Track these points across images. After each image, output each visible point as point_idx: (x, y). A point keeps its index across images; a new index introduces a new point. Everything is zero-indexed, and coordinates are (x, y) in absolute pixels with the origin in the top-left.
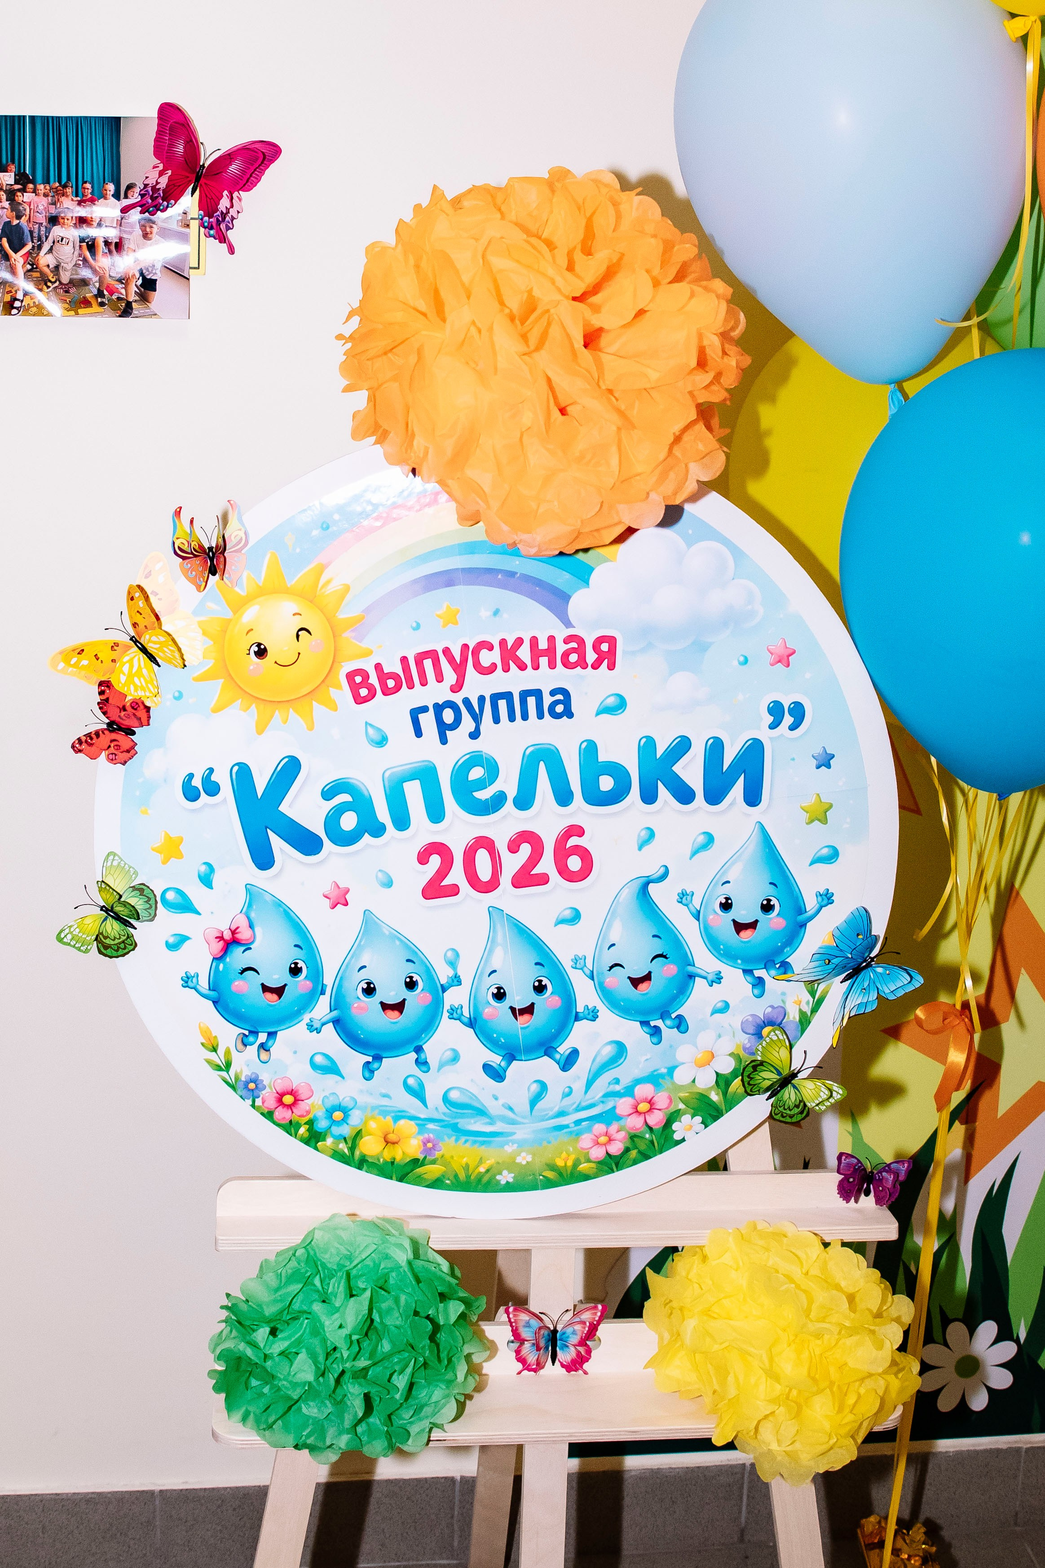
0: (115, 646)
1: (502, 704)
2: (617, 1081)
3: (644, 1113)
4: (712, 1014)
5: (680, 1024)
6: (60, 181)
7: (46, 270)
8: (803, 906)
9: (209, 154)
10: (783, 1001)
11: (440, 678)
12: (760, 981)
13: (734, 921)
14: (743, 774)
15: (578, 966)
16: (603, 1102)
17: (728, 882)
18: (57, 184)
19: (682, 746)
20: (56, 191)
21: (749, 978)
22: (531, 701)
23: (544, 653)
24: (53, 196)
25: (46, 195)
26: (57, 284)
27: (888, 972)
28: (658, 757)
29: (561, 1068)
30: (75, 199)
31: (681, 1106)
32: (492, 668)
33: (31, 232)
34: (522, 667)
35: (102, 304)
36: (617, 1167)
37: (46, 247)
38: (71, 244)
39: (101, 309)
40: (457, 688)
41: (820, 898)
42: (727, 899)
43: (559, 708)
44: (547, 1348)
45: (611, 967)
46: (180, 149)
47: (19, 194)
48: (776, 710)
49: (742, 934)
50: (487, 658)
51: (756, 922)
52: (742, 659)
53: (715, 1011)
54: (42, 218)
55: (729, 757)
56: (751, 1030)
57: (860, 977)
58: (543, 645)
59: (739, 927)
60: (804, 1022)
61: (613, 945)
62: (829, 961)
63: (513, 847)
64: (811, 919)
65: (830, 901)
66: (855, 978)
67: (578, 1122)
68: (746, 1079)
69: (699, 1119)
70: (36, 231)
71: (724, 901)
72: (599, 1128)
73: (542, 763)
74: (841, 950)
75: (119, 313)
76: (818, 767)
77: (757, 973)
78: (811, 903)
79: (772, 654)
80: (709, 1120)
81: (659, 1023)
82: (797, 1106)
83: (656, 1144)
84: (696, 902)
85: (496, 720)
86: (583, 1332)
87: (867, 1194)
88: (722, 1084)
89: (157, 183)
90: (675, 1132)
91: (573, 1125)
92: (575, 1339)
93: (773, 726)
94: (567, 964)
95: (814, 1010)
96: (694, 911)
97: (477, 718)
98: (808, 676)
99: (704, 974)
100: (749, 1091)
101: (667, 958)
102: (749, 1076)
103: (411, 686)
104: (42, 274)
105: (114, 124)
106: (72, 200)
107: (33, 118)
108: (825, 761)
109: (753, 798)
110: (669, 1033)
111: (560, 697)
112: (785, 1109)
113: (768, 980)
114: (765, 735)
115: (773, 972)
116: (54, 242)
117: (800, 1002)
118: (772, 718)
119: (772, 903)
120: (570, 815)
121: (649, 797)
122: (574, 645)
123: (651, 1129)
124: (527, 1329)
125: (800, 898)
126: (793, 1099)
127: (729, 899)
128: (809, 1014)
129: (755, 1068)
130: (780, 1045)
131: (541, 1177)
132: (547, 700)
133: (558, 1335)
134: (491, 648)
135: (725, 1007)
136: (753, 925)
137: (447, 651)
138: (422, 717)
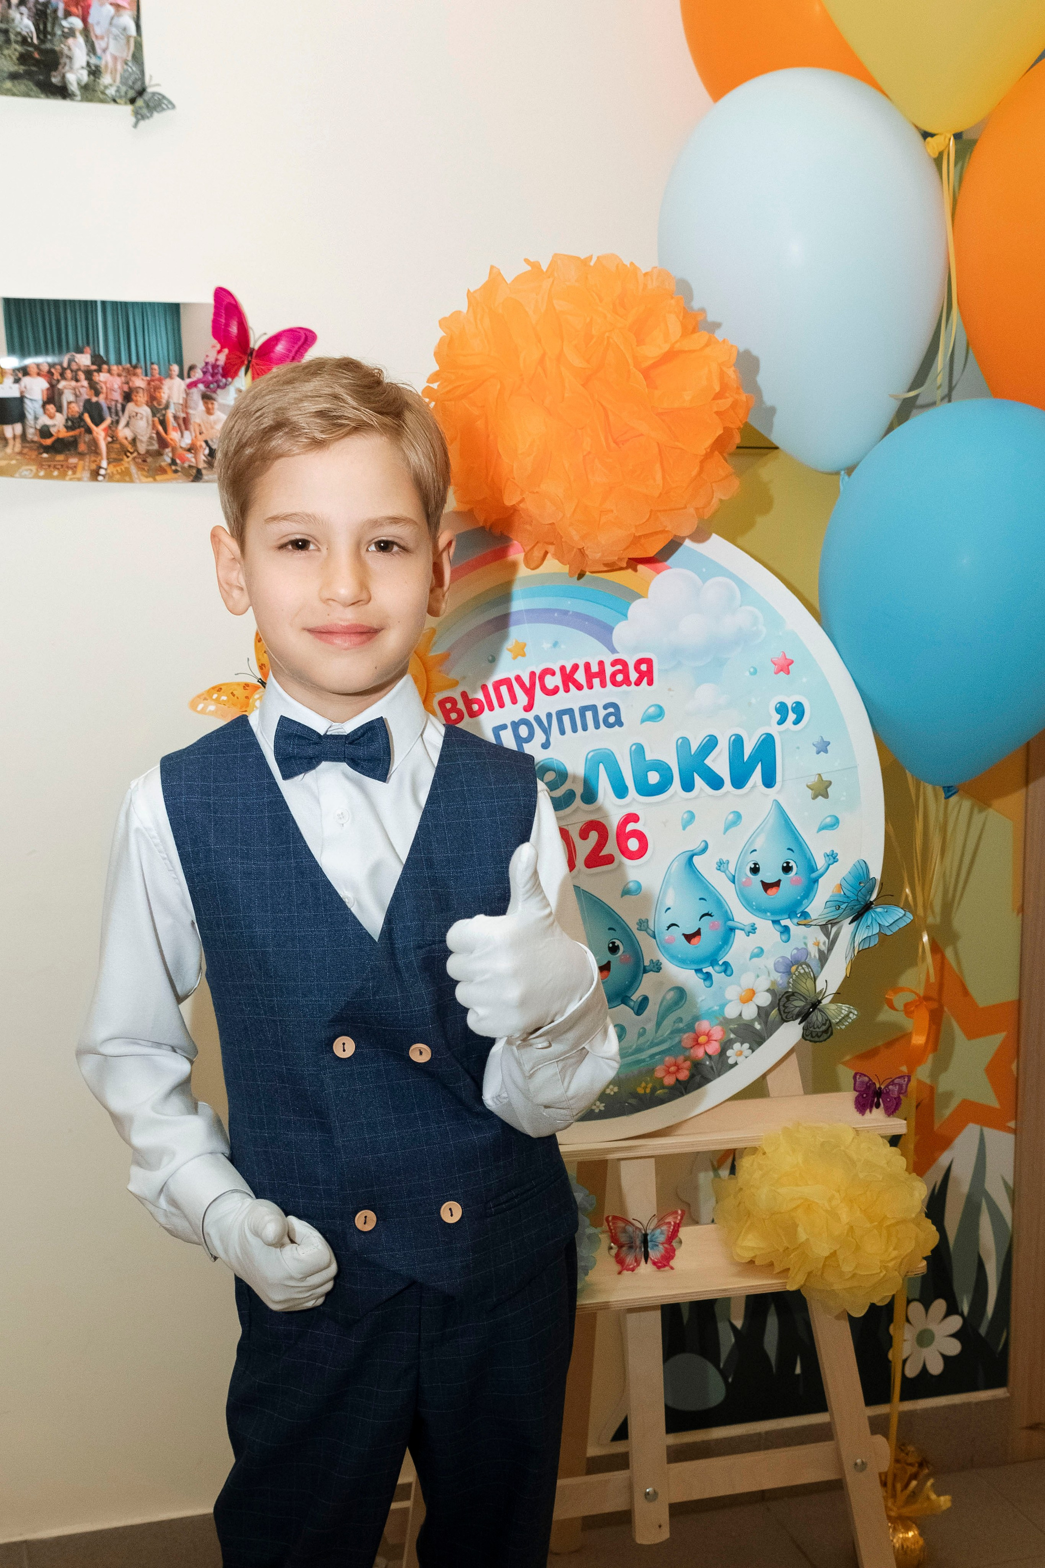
0: (246, 686)
1: (566, 719)
2: (680, 1020)
3: (704, 1044)
4: (750, 959)
5: (726, 968)
6: (130, 362)
7: (125, 442)
8: (814, 865)
9: (257, 339)
10: (806, 944)
11: (514, 701)
12: (786, 929)
13: (762, 882)
14: (760, 763)
15: (642, 928)
16: (670, 1038)
17: (755, 850)
18: (128, 365)
19: (711, 743)
20: (128, 371)
21: (777, 927)
22: (589, 715)
23: (596, 675)
24: (126, 376)
25: (119, 375)
26: (135, 454)
27: (885, 910)
28: (693, 753)
29: (636, 1011)
30: (145, 378)
31: (732, 1036)
32: (555, 691)
33: (109, 408)
34: (579, 687)
35: (176, 471)
36: (686, 1091)
37: (123, 422)
38: (145, 419)
39: (176, 475)
40: (528, 708)
41: (827, 858)
42: (755, 864)
43: (612, 719)
44: (640, 1248)
45: (669, 927)
46: (234, 329)
47: (95, 374)
48: (782, 709)
49: (769, 891)
50: (551, 682)
51: (779, 881)
52: (752, 670)
53: (754, 956)
54: (118, 396)
55: (748, 750)
56: (782, 969)
57: (864, 918)
58: (595, 668)
59: (766, 886)
60: (823, 958)
61: (669, 909)
62: (839, 907)
63: (584, 835)
64: (821, 875)
65: (835, 860)
66: (860, 919)
67: (652, 1056)
68: (782, 1008)
69: (746, 1045)
70: (113, 407)
71: (753, 866)
72: (668, 1059)
73: (601, 765)
74: (848, 897)
75: (192, 478)
76: (818, 753)
77: (783, 923)
78: (820, 862)
79: (775, 664)
80: (755, 1045)
81: (710, 969)
82: (824, 1024)
83: (715, 1069)
84: (732, 868)
85: (562, 732)
86: (669, 1231)
87: (878, 1106)
88: (763, 1015)
89: (217, 360)
90: (729, 1057)
91: (648, 1059)
92: (662, 1239)
93: (781, 722)
94: (633, 926)
95: (830, 949)
96: (731, 877)
97: (547, 732)
98: (804, 680)
99: (742, 926)
100: (785, 1018)
101: (712, 916)
102: (784, 1006)
103: (491, 708)
104: (122, 445)
105: (174, 310)
106: (143, 379)
107: (104, 303)
108: (823, 747)
109: (769, 781)
110: (718, 977)
111: (611, 710)
112: (814, 1028)
113: (792, 927)
114: (774, 730)
115: (796, 921)
116: (130, 417)
117: (819, 943)
118: (779, 716)
119: (790, 865)
120: (627, 805)
121: (688, 786)
122: (619, 667)
123: (710, 1056)
124: (624, 1235)
125: (812, 860)
126: (820, 1018)
127: (757, 864)
128: (826, 952)
129: (788, 998)
130: (806, 977)
131: (627, 1104)
132: (602, 713)
133: (649, 1237)
134: (553, 673)
135: (759, 953)
136: (777, 884)
137: (518, 679)
138: (502, 733)
